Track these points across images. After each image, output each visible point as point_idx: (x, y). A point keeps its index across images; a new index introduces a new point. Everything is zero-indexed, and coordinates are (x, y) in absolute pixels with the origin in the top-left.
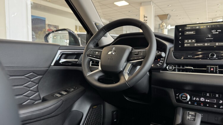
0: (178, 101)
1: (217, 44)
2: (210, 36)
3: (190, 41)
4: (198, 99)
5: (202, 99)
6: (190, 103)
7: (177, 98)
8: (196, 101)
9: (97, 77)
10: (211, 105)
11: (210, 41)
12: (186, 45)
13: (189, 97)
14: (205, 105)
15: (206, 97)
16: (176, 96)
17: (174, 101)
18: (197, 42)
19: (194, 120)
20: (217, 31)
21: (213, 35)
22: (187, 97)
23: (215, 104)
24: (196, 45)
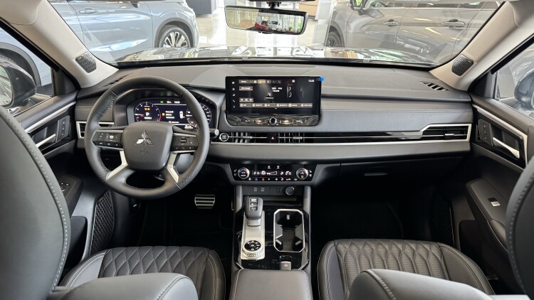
0: (237, 178)
1: (278, 105)
2: (270, 94)
3: (246, 100)
4: (258, 173)
5: (263, 173)
6: (250, 179)
7: (235, 175)
8: (257, 176)
9: (123, 179)
10: (272, 178)
11: (271, 101)
12: (241, 105)
13: (248, 172)
14: (266, 180)
15: (267, 170)
16: (233, 173)
17: (232, 179)
18: (255, 101)
19: (257, 209)
20: (277, 89)
21: (274, 94)
22: (246, 174)
23: (276, 176)
24: (254, 105)
